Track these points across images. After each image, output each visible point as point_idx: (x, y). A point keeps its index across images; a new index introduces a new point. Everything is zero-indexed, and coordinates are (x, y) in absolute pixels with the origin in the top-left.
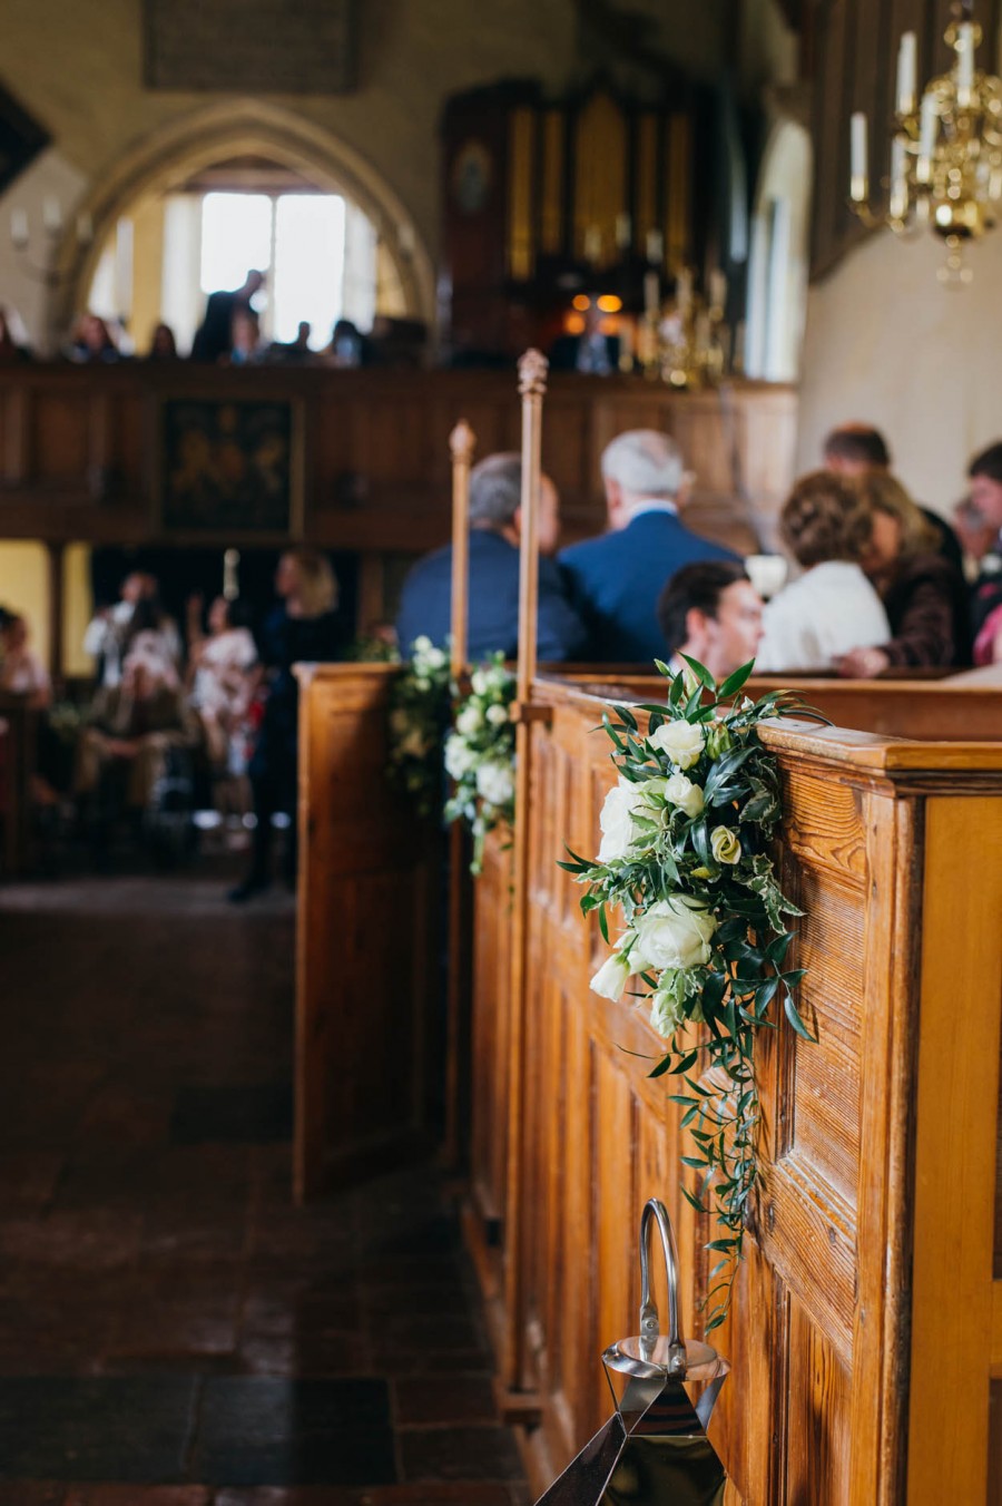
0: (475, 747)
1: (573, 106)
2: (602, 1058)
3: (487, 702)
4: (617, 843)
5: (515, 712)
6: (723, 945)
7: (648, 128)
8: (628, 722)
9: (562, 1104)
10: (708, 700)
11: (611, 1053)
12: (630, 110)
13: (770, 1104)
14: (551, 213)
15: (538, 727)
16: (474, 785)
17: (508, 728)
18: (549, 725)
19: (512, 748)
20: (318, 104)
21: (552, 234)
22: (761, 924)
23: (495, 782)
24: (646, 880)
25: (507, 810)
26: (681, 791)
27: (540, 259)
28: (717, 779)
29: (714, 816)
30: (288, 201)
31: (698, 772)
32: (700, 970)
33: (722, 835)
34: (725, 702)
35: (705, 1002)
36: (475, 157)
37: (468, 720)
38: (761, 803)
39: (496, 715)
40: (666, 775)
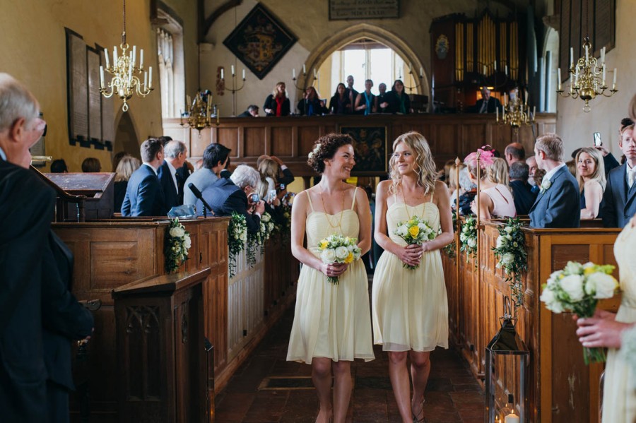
0: (466, 235)
1: (476, 21)
2: (497, 291)
3: (469, 225)
4: (499, 245)
5: (476, 228)
6: (516, 259)
7: (503, 26)
8: (501, 227)
9: (489, 308)
10: (513, 223)
11: (499, 290)
12: (497, 21)
13: (523, 284)
14: (470, 58)
15: (481, 230)
16: (467, 243)
17: (474, 231)
18: (484, 230)
19: (476, 235)
20: (386, 22)
21: (470, 65)
22: (521, 256)
23: (471, 243)
24: (504, 250)
25: (475, 249)
26: (509, 237)
27: (466, 74)
28: (514, 235)
29: (513, 240)
30: (373, 51)
31: (511, 234)
32: (513, 263)
33: (515, 243)
34: (515, 224)
35: (514, 269)
36: (443, 40)
37: (465, 229)
38: (521, 238)
39: (471, 228)
40: (506, 234)
